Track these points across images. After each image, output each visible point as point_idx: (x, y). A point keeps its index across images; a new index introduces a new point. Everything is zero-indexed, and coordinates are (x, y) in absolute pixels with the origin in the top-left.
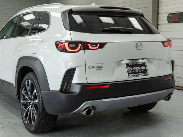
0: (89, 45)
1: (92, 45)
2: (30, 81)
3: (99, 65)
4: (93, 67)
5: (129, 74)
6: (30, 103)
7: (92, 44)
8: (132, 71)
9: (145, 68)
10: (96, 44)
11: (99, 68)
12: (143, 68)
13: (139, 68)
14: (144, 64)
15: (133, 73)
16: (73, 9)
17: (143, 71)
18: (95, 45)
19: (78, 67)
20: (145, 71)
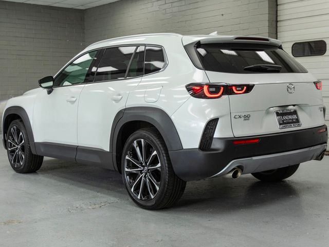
0: (234, 88)
1: (238, 89)
2: (142, 140)
3: (246, 114)
4: (240, 117)
5: (280, 124)
6: (143, 170)
7: (236, 86)
8: (283, 121)
9: (297, 116)
10: (241, 86)
11: (247, 118)
12: (295, 117)
13: (290, 117)
14: (295, 112)
15: (284, 123)
16: (201, 42)
17: (294, 120)
18: (240, 89)
19: (221, 116)
20: (297, 121)
